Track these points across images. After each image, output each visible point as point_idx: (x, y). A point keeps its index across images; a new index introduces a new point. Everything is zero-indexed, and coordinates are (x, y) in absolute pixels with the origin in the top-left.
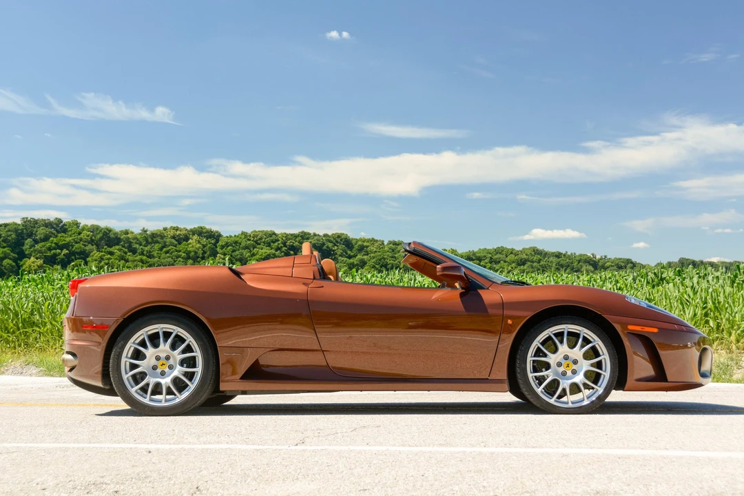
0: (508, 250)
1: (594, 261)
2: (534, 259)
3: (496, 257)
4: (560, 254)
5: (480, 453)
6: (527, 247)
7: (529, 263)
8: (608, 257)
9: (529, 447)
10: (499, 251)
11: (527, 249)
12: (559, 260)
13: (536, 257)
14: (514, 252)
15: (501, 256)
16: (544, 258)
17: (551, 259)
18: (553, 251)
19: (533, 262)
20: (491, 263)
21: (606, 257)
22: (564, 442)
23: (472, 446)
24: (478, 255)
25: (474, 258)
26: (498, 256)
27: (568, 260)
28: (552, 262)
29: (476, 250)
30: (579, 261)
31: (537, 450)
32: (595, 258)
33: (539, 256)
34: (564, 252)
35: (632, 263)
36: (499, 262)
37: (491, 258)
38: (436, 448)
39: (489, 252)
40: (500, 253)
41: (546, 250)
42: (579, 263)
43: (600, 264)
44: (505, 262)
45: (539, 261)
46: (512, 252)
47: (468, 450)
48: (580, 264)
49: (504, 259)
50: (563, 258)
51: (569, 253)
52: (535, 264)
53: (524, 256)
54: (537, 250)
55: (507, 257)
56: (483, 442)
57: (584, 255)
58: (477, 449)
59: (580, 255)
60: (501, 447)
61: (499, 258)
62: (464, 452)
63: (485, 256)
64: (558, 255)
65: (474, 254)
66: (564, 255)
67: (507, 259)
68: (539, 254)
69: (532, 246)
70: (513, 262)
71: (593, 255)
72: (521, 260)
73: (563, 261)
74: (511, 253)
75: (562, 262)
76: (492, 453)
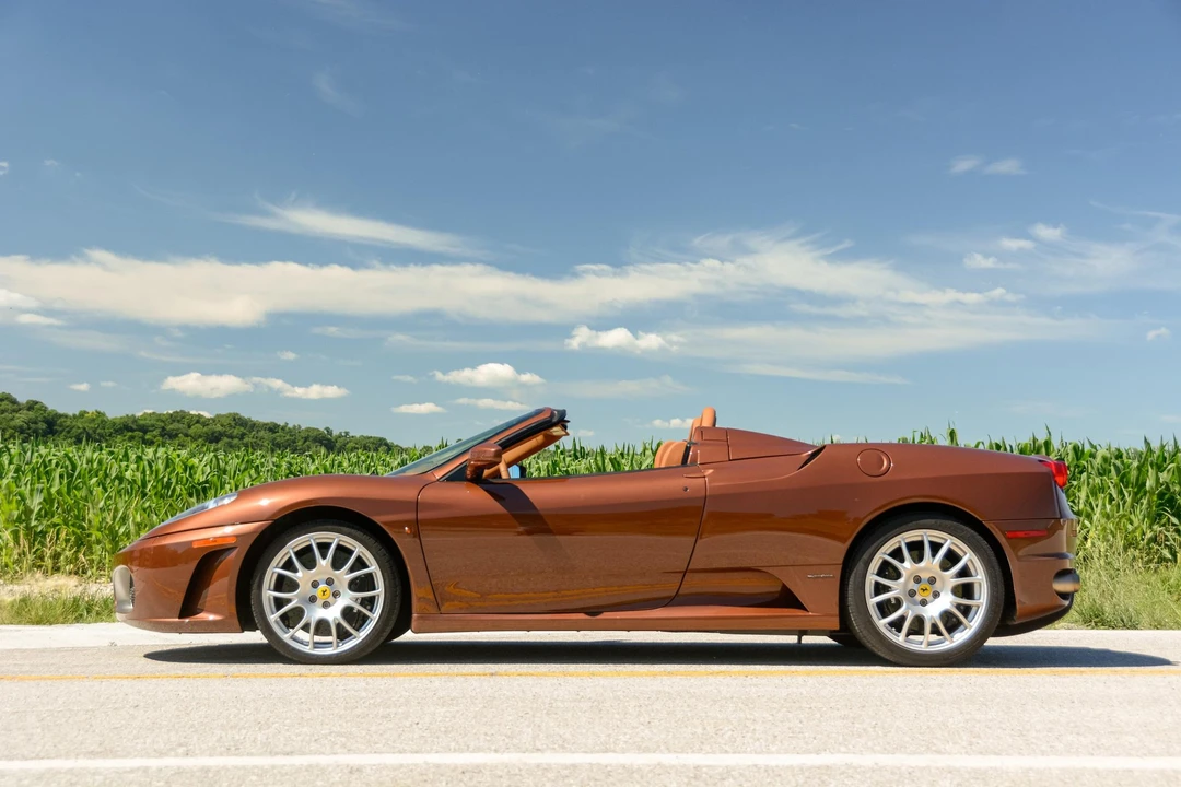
0: (193, 416)
1: (329, 440)
2: (235, 434)
3: (171, 427)
4: (277, 426)
5: (180, 772)
6: (224, 413)
7: (226, 439)
8: (351, 435)
9: (277, 754)
10: (178, 417)
11: (223, 416)
12: (274, 435)
13: (237, 431)
14: (202, 420)
15: (181, 426)
16: (250, 432)
17: (262, 433)
18: (266, 421)
19: (232, 437)
20: (162, 436)
21: (347, 433)
22: (343, 739)
23: (161, 754)
24: (141, 422)
25: (134, 427)
26: (175, 426)
27: (288, 437)
28: (262, 438)
29: (139, 414)
30: (306, 439)
31: (297, 760)
32: (331, 435)
33: (242, 429)
34: (282, 424)
35: (386, 444)
36: (176, 435)
37: (163, 429)
38: (83, 763)
39: (159, 418)
40: (179, 421)
41: (254, 418)
42: (305, 441)
43: (338, 445)
44: (186, 435)
45: (242, 437)
46: (199, 420)
47: (154, 763)
48: (308, 443)
49: (185, 431)
50: (280, 433)
51: (290, 426)
52: (236, 441)
53: (218, 428)
54: (240, 419)
55: (189, 427)
56: (181, 745)
57: (314, 429)
58: (171, 762)
59: (308, 430)
60: (221, 755)
61: (177, 430)
62: (146, 770)
63: (153, 426)
64: (273, 428)
65: (135, 420)
66: (283, 429)
67: (191, 431)
68: (241, 425)
69: (232, 412)
70: (200, 436)
71: (327, 429)
72: (213, 434)
73: (280, 437)
74: (198, 422)
75: (278, 439)
76: (206, 770)
